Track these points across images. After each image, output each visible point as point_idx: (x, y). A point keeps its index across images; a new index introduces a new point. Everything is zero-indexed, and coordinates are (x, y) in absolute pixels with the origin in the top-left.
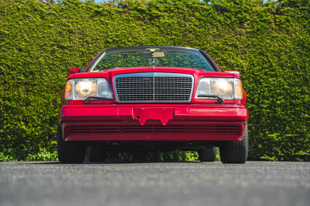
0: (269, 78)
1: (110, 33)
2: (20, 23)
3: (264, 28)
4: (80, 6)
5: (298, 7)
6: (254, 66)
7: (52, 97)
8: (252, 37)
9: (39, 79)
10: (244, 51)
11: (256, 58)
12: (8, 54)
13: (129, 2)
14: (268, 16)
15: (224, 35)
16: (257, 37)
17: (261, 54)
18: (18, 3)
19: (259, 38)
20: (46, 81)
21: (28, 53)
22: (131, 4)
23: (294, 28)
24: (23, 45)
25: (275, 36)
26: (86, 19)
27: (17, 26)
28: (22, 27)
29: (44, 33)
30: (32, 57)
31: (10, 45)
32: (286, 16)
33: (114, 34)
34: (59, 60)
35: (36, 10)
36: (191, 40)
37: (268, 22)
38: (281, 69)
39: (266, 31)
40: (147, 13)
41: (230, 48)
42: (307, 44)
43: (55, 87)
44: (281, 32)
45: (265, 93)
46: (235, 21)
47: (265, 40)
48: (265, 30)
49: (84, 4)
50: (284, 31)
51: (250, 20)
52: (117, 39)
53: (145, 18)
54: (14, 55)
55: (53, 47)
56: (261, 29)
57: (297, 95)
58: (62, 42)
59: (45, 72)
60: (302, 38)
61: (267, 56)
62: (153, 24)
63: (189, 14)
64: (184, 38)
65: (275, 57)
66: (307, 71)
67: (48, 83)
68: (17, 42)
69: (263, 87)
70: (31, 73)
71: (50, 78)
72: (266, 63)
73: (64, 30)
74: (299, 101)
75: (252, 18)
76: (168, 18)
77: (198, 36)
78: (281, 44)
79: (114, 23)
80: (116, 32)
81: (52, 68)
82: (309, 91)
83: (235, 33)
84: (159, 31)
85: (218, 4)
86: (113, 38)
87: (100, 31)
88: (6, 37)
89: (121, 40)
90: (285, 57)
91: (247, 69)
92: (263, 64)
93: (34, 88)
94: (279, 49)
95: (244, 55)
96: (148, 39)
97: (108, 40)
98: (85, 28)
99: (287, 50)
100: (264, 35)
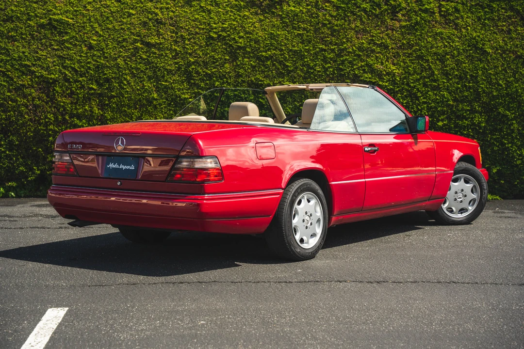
0: (429, 91)
1: (214, 25)
2: (89, 7)
3: (425, 21)
6: (410, 74)
7: (137, 114)
8: (409, 34)
9: (118, 88)
10: (397, 53)
11: (413, 63)
12: (75, 53)
14: (431, 3)
15: (371, 30)
16: (415, 34)
17: (420, 57)
19: (418, 35)
20: (127, 91)
21: (101, 52)
23: (465, 21)
24: (94, 40)
25: (439, 32)
26: (181, 3)
27: (84, 12)
28: (92, 14)
29: (123, 23)
30: (107, 58)
31: (76, 40)
32: (454, 2)
33: (219, 27)
34: (144, 62)
36: (326, 37)
37: (430, 11)
38: (446, 79)
39: (427, 25)
41: (378, 50)
42: (481, 44)
43: (140, 100)
44: (447, 26)
45: (423, 111)
46: (386, 10)
47: (426, 37)
48: (426, 24)
50: (451, 25)
51: (406, 9)
52: (224, 34)
53: (263, 4)
54: (82, 54)
55: (137, 44)
56: (421, 23)
57: (465, 114)
58: (148, 37)
59: (125, 79)
60: (475, 35)
61: (427, 61)
62: (273, 13)
64: (316, 34)
65: (437, 62)
66: (479, 82)
67: (130, 94)
68: (86, 35)
69: (420, 102)
70: (107, 80)
71: (132, 88)
72: (426, 69)
73: (150, 20)
74: (467, 122)
75: (409, 6)
76: (294, 5)
77: (335, 31)
78: (446, 44)
79: (220, 10)
80: (223, 24)
81: (134, 73)
82: (480, 108)
83: (386, 27)
84: (281, 23)
86: (219, 32)
87: (200, 22)
88: (70, 28)
89: (229, 35)
90: (452, 61)
91: (400, 78)
92: (422, 71)
93: (112, 101)
94: (443, 50)
95: (396, 58)
96: (266, 34)
97: (211, 34)
98: (180, 17)
99: (455, 52)
100: (425, 31)
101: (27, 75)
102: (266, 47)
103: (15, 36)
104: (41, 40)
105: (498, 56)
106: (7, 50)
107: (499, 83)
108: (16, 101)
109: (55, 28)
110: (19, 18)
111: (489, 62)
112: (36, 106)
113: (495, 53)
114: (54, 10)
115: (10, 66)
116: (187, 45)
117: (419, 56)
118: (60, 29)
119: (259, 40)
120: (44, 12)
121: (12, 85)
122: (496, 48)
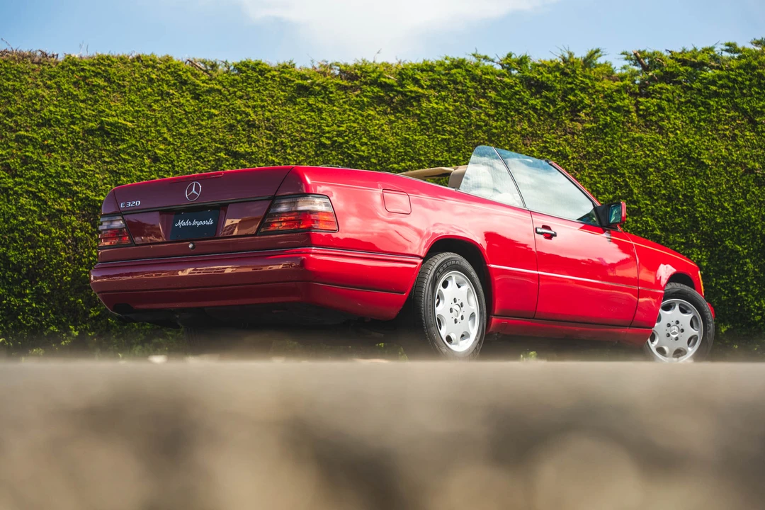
1: (327, 129)
2: (155, 107)
3: (617, 122)
4: (268, 75)
5: (680, 82)
8: (595, 139)
10: (581, 164)
11: (602, 178)
12: (133, 167)
13: (361, 68)
14: (624, 99)
15: (543, 134)
16: (603, 139)
17: (613, 170)
18: (150, 69)
19: (608, 140)
21: (170, 166)
22: (366, 72)
23: (672, 122)
24: (161, 150)
25: (638, 138)
26: (281, 100)
27: (149, 112)
28: (159, 115)
29: (201, 127)
31: (137, 150)
32: (657, 99)
33: (334, 130)
35: (184, 83)
37: (624, 110)
38: (649, 200)
39: (621, 128)
40: (396, 91)
42: (695, 153)
44: (648, 130)
46: (564, 108)
47: (620, 144)
48: (618, 126)
49: (276, 70)
50: (653, 128)
51: (590, 106)
52: (340, 140)
53: (394, 100)
54: (144, 169)
56: (612, 125)
58: (236, 144)
60: (686, 141)
61: (623, 175)
62: (408, 112)
63: (476, 92)
64: (467, 139)
65: (637, 177)
66: (696, 204)
68: (149, 143)
72: (621, 187)
73: (239, 122)
75: (595, 103)
76: (436, 101)
77: (493, 134)
78: (648, 152)
79: (335, 108)
80: (339, 126)
82: (699, 241)
83: (564, 130)
84: (419, 125)
85: (531, 75)
86: (333, 137)
87: (307, 124)
88: (129, 134)
89: (347, 142)
90: (657, 176)
92: (616, 189)
94: (644, 161)
95: (579, 172)
96: (399, 139)
97: (323, 140)
98: (280, 118)
99: (660, 163)
100: (618, 136)
101: (66, 197)
102: (399, 156)
103: (52, 145)
104: (88, 150)
105: (721, 169)
106: (41, 163)
107: (724, 206)
108: (49, 233)
109: (108, 134)
110: (59, 121)
111: (709, 178)
112: (76, 240)
113: (716, 166)
114: (106, 110)
115: (44, 185)
116: (289, 155)
117: (611, 168)
118: (115, 135)
119: (388, 148)
120: (94, 113)
121: (45, 211)
122: (717, 158)
